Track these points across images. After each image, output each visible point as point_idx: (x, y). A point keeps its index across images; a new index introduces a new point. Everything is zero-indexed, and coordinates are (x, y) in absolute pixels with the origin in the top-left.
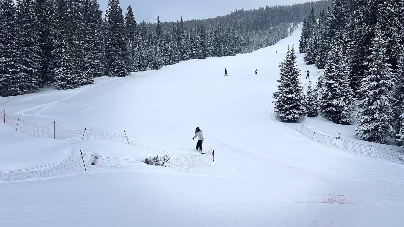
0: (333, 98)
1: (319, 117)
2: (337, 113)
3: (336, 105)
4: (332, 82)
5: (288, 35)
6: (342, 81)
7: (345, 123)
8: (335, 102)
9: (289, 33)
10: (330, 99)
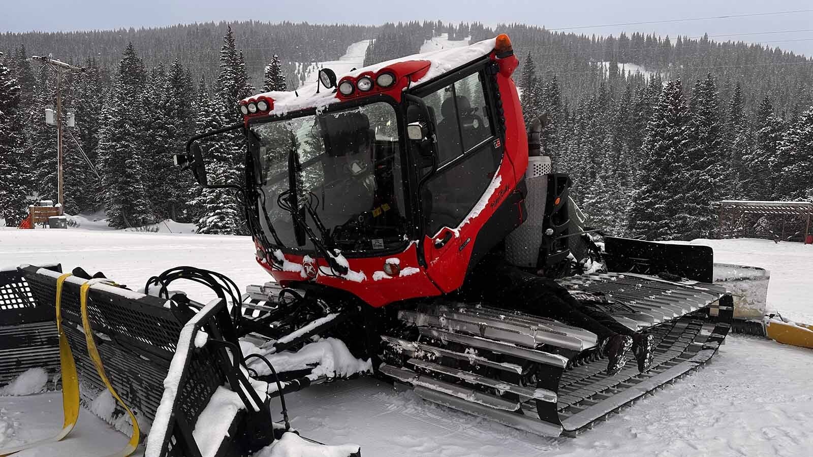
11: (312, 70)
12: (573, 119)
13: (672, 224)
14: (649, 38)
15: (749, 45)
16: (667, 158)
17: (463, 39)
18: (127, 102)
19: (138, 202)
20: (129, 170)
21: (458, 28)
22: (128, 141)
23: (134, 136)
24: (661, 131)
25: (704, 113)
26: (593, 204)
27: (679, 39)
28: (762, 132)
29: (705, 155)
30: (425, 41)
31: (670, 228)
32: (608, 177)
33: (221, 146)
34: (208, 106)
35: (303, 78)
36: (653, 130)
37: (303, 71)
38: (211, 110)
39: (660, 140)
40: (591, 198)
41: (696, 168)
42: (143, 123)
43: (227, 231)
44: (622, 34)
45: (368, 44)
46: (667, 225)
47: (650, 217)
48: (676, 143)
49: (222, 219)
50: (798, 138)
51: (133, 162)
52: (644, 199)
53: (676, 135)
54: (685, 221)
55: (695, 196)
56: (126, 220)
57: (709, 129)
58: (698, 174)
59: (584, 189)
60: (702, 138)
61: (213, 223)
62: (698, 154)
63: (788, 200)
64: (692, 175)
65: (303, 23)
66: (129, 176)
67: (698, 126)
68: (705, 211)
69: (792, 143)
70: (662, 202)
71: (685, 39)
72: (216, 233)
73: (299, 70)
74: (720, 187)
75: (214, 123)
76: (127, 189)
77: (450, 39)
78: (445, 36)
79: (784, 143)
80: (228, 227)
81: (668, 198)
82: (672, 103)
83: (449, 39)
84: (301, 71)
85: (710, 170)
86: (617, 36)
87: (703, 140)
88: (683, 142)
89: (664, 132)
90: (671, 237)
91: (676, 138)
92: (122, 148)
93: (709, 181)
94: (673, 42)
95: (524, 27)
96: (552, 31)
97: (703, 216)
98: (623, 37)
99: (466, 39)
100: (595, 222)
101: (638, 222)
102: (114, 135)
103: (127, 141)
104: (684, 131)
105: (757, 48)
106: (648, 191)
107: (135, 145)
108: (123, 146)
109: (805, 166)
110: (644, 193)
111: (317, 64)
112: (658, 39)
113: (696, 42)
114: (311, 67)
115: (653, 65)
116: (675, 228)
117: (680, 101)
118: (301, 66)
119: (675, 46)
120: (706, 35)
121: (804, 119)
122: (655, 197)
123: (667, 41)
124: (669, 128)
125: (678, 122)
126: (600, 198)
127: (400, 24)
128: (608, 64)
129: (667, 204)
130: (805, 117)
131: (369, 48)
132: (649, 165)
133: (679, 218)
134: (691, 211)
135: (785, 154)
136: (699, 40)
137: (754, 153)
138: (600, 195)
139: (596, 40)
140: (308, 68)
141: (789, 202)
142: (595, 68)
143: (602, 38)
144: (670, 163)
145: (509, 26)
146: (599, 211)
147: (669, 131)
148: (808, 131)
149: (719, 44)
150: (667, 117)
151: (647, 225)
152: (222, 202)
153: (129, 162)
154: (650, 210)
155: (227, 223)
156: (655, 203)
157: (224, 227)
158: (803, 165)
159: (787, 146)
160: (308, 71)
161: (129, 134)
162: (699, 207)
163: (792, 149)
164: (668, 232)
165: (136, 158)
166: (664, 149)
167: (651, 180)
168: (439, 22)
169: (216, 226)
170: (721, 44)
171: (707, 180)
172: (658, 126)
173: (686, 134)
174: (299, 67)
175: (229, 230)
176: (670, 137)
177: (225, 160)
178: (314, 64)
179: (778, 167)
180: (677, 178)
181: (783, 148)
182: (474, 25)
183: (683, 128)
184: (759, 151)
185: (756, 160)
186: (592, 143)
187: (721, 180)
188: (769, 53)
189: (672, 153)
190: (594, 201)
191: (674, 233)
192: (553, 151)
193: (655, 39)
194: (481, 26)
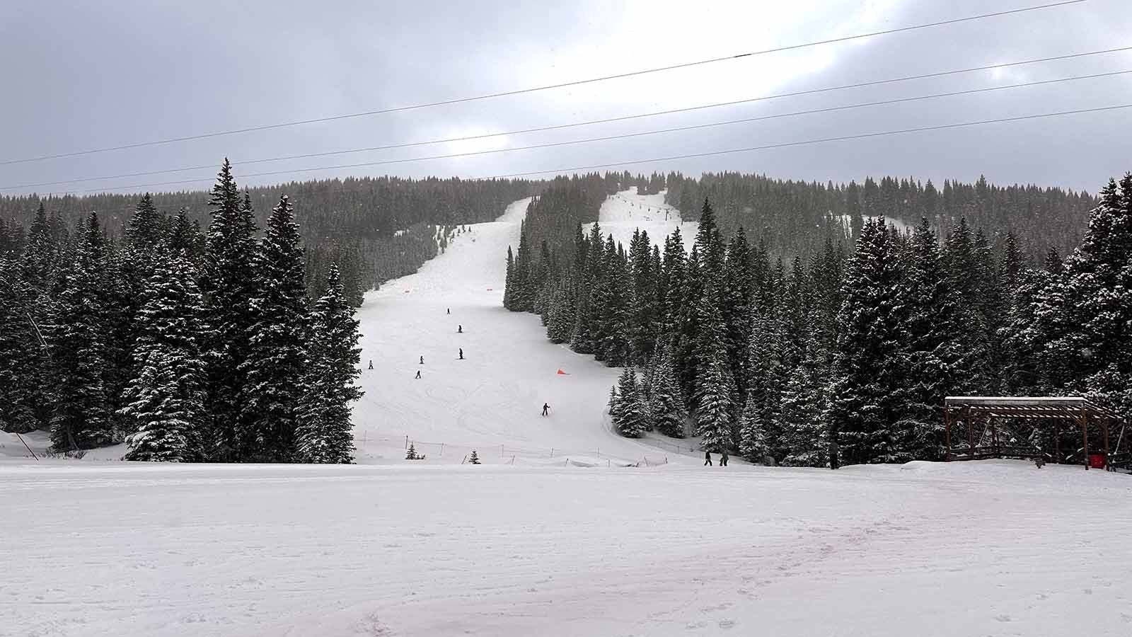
0: (668, 411)
1: (655, 431)
2: (671, 427)
3: (671, 419)
4: (666, 396)
5: (438, 254)
6: (674, 394)
7: (680, 437)
8: (670, 416)
9: (440, 249)
10: (666, 413)
11: (456, 234)
12: (770, 285)
13: (894, 436)
14: (905, 184)
15: (1045, 189)
16: (872, 333)
17: (657, 193)
18: (92, 268)
19: (92, 411)
20: (81, 364)
21: (650, 180)
22: (87, 322)
23: (97, 315)
24: (862, 293)
25: (926, 266)
26: (793, 406)
27: (947, 184)
28: (1020, 293)
29: (932, 328)
30: (608, 197)
31: (890, 443)
32: (816, 365)
33: (180, 325)
34: (168, 267)
35: (444, 245)
36: (850, 292)
37: (445, 236)
38: (170, 272)
39: (860, 307)
40: (790, 396)
41: (919, 347)
42: (116, 297)
43: (165, 456)
44: (867, 180)
45: (530, 202)
46: (885, 437)
47: (857, 425)
48: (885, 310)
49: (160, 435)
50: (1061, 297)
51: (89, 352)
52: (846, 396)
53: (885, 298)
54: (912, 432)
55: (922, 391)
56: (70, 439)
57: (933, 287)
58: (924, 355)
59: (783, 382)
60: (923, 301)
61: (141, 443)
62: (921, 327)
63: (1060, 395)
64: (914, 359)
65: (453, 178)
66: (83, 372)
67: (916, 285)
68: (939, 416)
69: (1054, 305)
70: (873, 401)
71: (956, 185)
72: (146, 458)
73: (439, 235)
74: (961, 376)
75: (171, 290)
76: (76, 393)
77: (641, 192)
78: (634, 189)
79: (1043, 306)
80: (168, 449)
81: (880, 395)
82: (874, 252)
83: (638, 194)
84: (442, 235)
85: (942, 350)
86: (861, 182)
87: (927, 305)
88: (895, 308)
89: (865, 294)
90: (893, 458)
91: (884, 302)
92: (73, 332)
93: (941, 367)
94: (940, 188)
95: (737, 175)
96: (775, 179)
97: (940, 423)
98: (870, 183)
99: (661, 192)
100: (800, 433)
101: (841, 433)
102: (65, 313)
103: (83, 323)
104: (895, 292)
105: (1055, 193)
106: (851, 384)
107: (98, 327)
108: (76, 329)
109: (1079, 339)
110: (845, 387)
111: (463, 227)
112: (917, 184)
113: (968, 188)
114: (455, 231)
115: (913, 217)
116: (897, 442)
117: (886, 249)
118: (443, 230)
119: (942, 192)
120: (982, 178)
121: (1068, 268)
122: (861, 393)
123: (930, 186)
124: (872, 289)
125: (885, 279)
126: (804, 397)
127: (575, 177)
128: (849, 218)
129: (881, 404)
130: (1070, 264)
131: (530, 205)
132: (849, 344)
133: (902, 427)
134: (920, 414)
135: (1046, 321)
136: (974, 184)
137: (1013, 324)
138: (804, 392)
139: (834, 188)
140: (452, 232)
141: (1062, 398)
142: (831, 223)
143: (843, 185)
144: (880, 341)
145: (718, 174)
146: (804, 417)
147: (873, 292)
148: (1075, 285)
149: (1003, 189)
150: (868, 272)
151: (854, 437)
152: (162, 409)
153: (84, 353)
154: (855, 414)
155: (168, 443)
156: (864, 403)
157: (161, 448)
158: (1075, 338)
159: (1048, 309)
160: (451, 235)
161: (88, 312)
162: (931, 408)
163: (1056, 315)
164: (889, 449)
165: (96, 346)
166: (866, 319)
167: (854, 368)
168: (626, 172)
169: (146, 446)
170: (1006, 189)
171: (937, 366)
172: (857, 285)
173: (898, 297)
174: (440, 230)
175: (168, 453)
176: (875, 302)
177: (185, 345)
178: (460, 227)
179: (1039, 343)
180: (891, 363)
181: (1042, 313)
182: (672, 176)
183: (894, 288)
184: (1020, 321)
185: (1017, 335)
186: (792, 316)
187: (959, 366)
188: (1073, 199)
189: (879, 326)
190: (794, 400)
191: (898, 450)
192: (742, 329)
193: (913, 185)
194: (680, 176)
